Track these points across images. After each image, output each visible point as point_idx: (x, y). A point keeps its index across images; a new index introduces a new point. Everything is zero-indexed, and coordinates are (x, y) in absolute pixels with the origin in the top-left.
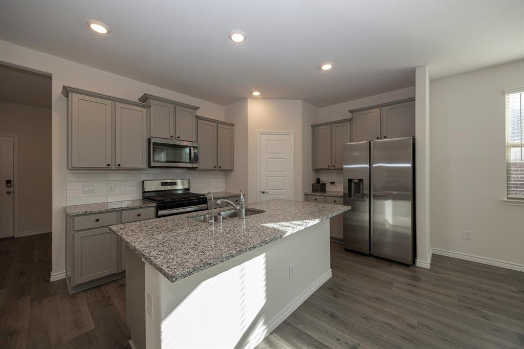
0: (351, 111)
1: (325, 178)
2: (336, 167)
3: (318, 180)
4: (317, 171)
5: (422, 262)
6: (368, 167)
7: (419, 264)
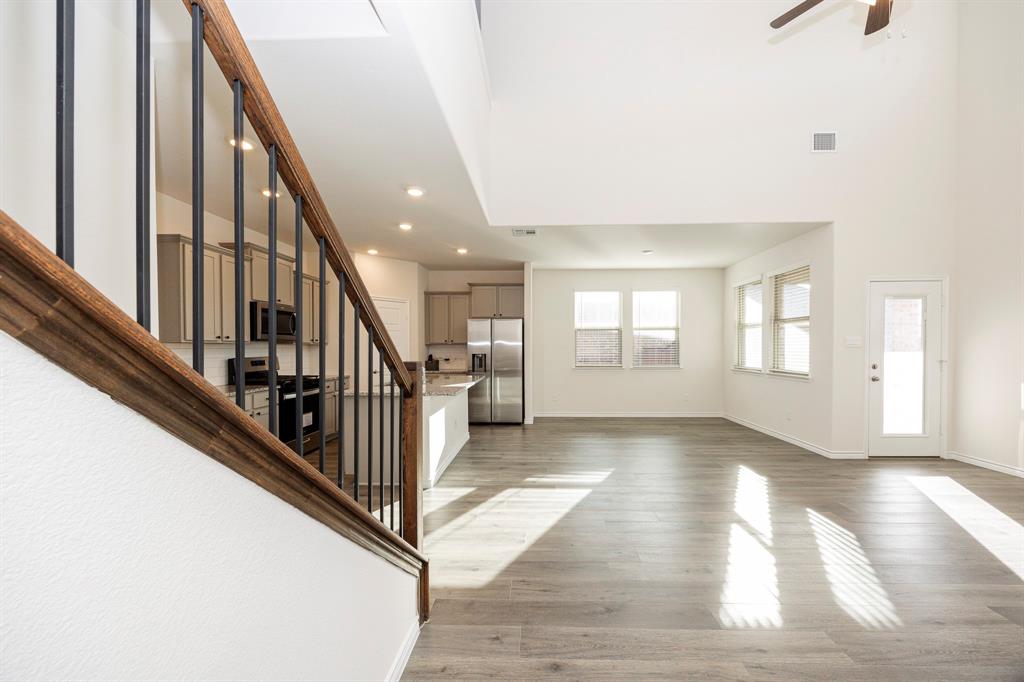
0: (470, 285)
1: (438, 354)
2: (455, 341)
3: (431, 357)
4: (428, 345)
5: (529, 421)
6: (489, 343)
7: (526, 422)
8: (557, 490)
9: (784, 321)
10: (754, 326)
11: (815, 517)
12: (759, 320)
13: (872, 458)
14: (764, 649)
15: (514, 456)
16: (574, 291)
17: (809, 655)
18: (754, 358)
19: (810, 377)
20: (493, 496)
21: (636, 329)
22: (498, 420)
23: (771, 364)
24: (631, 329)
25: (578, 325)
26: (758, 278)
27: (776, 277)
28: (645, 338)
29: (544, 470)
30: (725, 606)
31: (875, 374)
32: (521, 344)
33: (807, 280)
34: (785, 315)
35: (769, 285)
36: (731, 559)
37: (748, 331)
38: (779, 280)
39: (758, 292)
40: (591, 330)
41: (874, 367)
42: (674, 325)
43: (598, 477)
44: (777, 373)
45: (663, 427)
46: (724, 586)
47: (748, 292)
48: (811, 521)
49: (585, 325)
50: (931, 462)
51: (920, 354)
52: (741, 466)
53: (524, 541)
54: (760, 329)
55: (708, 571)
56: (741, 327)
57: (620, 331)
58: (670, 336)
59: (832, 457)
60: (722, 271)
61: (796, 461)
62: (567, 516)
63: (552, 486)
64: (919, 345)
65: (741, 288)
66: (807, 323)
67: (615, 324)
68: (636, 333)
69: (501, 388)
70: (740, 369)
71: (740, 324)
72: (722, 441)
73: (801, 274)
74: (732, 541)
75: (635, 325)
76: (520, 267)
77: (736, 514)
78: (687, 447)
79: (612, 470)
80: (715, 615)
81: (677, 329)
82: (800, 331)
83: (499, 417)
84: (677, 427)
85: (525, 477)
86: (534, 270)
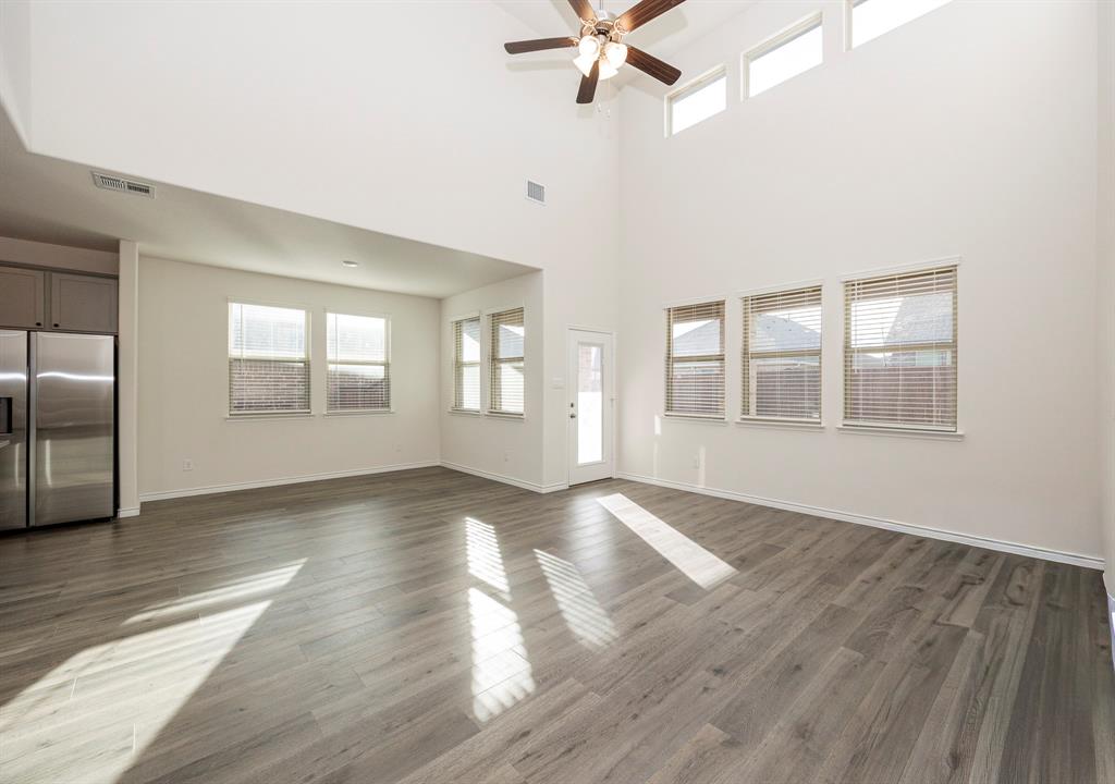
5: (129, 509)
6: (23, 377)
7: (123, 514)
8: (202, 621)
9: (501, 361)
10: (472, 364)
11: (542, 556)
12: (477, 358)
13: (572, 487)
14: (527, 729)
15: (97, 583)
16: (227, 300)
17: (566, 712)
18: (472, 399)
19: (525, 416)
20: (35, 680)
21: (333, 363)
22: (47, 520)
23: (488, 405)
24: (324, 361)
25: (234, 352)
26: (475, 315)
27: (493, 316)
28: (343, 375)
29: (171, 592)
30: (479, 697)
31: (572, 411)
32: (112, 379)
33: (520, 322)
34: (502, 355)
35: (485, 322)
36: (475, 634)
37: (465, 370)
38: (497, 318)
39: (476, 329)
40: (261, 361)
41: (572, 405)
42: (382, 359)
43: (281, 577)
44: (495, 414)
45: (368, 487)
46: (474, 671)
47: (465, 327)
48: (540, 561)
49: (247, 354)
50: (606, 484)
51: (600, 394)
52: (468, 518)
53: (129, 748)
54: (478, 369)
55: (455, 660)
56: (459, 365)
57: (307, 363)
58: (378, 373)
59: (544, 491)
60: (439, 302)
61: (515, 501)
62: (228, 660)
63: (192, 616)
64: (599, 386)
65: (459, 324)
66: (522, 364)
67: (299, 354)
68: (331, 367)
69: (53, 458)
70: (458, 410)
71: (457, 362)
72: (443, 493)
73: (516, 315)
74: (473, 610)
75: (330, 356)
76: (113, 246)
77: (472, 576)
78: (403, 507)
79: (304, 560)
80: (470, 717)
81: (387, 365)
82: (514, 372)
83: (49, 513)
84: (388, 484)
85: (126, 617)
86: (141, 255)
